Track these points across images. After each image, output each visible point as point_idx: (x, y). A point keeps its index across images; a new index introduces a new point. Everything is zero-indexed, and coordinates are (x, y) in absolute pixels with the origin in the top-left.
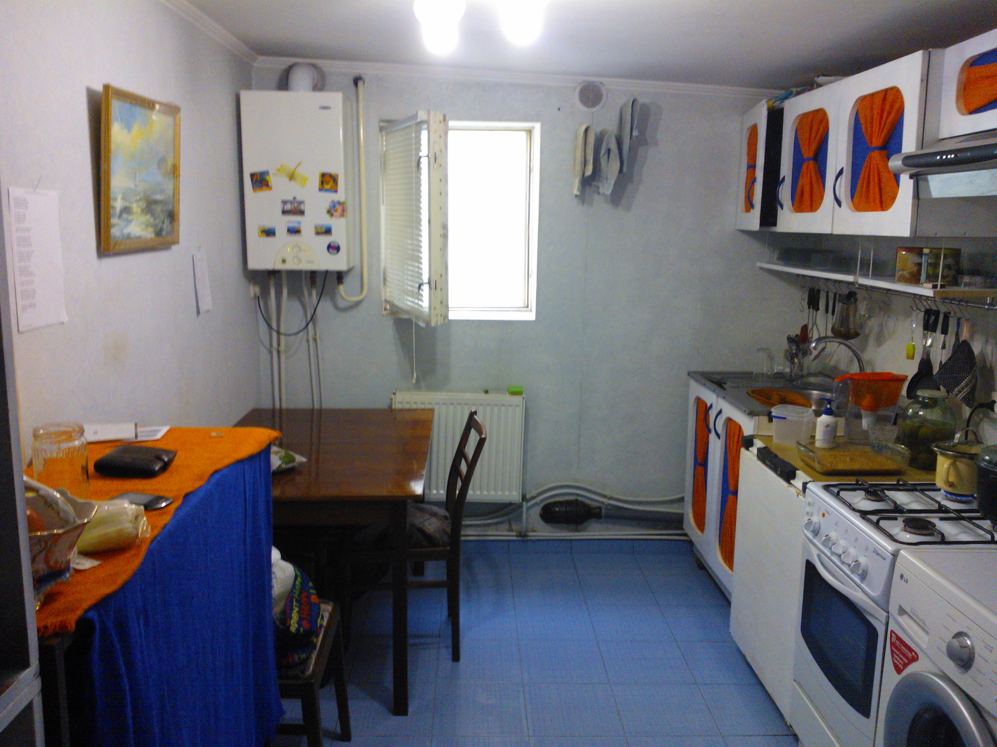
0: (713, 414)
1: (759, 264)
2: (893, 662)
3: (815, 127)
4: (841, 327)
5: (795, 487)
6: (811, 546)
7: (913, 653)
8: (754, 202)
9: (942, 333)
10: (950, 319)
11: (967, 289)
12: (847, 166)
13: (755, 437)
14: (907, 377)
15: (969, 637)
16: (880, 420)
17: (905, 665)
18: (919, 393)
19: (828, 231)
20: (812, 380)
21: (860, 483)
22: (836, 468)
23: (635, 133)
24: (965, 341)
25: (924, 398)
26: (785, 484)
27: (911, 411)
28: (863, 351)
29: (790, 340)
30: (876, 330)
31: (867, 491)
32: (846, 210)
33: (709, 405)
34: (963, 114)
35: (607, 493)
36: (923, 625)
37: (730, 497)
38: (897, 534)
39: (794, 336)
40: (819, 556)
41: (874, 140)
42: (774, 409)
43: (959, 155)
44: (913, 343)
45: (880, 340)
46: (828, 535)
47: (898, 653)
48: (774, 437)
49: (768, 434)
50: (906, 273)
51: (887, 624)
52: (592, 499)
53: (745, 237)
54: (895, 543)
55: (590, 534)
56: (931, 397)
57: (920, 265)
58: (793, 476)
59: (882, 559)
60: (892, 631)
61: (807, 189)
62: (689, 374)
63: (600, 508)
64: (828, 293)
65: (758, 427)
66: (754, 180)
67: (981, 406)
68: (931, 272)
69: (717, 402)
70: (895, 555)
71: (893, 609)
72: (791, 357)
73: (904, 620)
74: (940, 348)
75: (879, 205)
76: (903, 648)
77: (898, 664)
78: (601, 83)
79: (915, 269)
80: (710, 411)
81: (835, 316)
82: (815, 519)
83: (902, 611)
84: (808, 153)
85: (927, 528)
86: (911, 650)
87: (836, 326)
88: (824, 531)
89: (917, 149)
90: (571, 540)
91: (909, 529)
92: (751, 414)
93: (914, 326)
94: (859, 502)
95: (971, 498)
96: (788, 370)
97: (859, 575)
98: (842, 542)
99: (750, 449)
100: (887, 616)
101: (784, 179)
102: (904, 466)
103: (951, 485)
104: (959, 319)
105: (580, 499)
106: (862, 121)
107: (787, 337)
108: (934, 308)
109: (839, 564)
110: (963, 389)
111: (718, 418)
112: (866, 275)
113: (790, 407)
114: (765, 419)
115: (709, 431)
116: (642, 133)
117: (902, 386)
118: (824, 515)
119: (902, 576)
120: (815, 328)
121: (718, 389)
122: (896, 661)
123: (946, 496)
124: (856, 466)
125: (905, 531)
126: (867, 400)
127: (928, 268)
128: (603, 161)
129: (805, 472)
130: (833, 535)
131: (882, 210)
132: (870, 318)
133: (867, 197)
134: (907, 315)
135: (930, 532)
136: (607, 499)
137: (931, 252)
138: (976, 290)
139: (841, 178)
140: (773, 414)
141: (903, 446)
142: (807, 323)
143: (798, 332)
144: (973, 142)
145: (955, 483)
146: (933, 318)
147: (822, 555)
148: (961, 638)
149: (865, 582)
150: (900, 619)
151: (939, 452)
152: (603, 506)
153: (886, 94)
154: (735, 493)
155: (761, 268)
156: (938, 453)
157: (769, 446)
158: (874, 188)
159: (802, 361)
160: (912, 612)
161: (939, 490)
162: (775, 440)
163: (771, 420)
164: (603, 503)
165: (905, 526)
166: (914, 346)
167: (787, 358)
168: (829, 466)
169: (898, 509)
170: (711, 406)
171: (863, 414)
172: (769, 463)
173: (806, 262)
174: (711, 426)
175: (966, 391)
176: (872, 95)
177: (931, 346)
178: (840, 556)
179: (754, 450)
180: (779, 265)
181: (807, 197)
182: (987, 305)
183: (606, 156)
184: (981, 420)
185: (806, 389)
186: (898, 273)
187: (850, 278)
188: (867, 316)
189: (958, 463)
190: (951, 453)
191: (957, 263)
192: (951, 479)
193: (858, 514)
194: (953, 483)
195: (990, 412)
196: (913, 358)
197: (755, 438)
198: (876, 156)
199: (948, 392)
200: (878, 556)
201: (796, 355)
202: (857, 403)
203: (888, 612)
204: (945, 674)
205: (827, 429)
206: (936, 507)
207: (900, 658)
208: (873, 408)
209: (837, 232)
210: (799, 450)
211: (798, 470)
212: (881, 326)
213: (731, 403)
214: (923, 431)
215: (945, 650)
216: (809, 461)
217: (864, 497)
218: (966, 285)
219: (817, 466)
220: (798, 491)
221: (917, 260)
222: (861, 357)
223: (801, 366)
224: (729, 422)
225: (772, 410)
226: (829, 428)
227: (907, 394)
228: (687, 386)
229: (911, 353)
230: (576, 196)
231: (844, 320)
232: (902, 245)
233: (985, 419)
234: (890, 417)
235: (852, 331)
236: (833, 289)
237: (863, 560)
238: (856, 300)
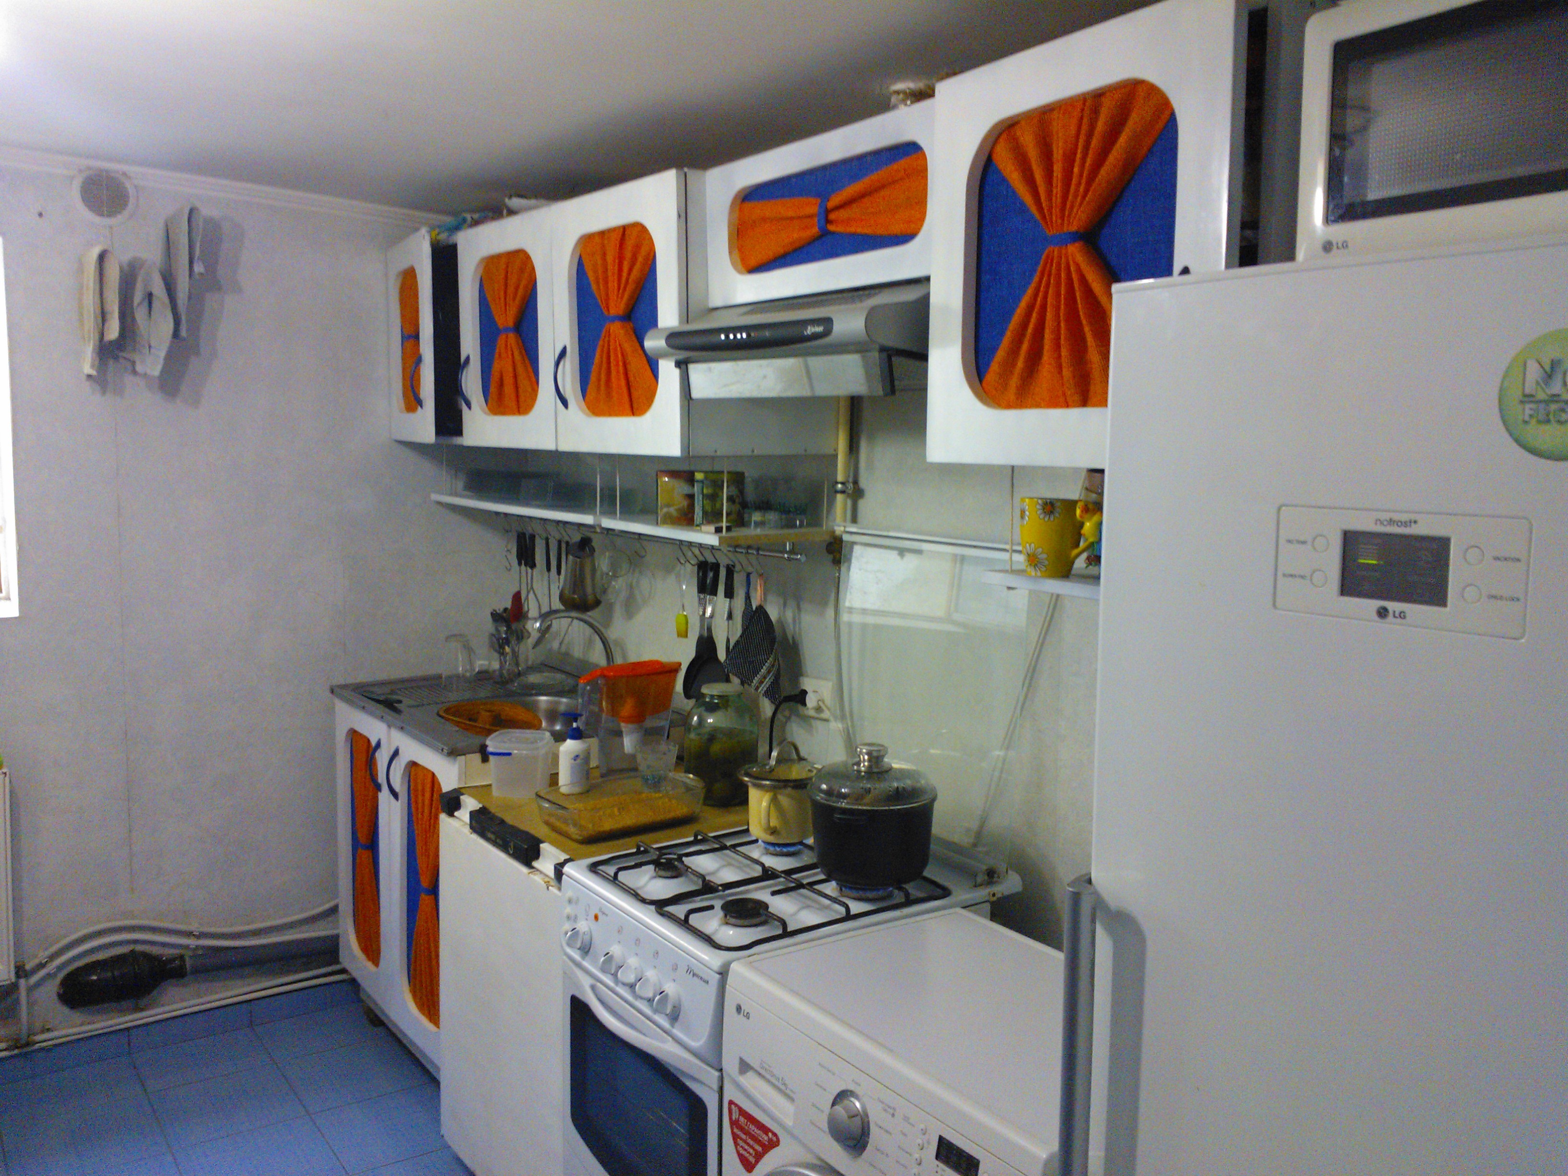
0: (382, 758)
1: (435, 497)
2: (738, 1152)
3: (512, 281)
4: (574, 593)
5: (541, 872)
6: (579, 973)
7: (770, 1134)
8: (422, 396)
9: (726, 596)
10: (735, 575)
11: (758, 531)
12: (572, 343)
13: (463, 791)
14: (680, 664)
15: (857, 1098)
16: (650, 735)
17: (759, 1157)
18: (705, 690)
19: (550, 446)
20: (534, 678)
21: (642, 849)
22: (602, 829)
23: (199, 268)
24: (760, 608)
25: (712, 697)
26: (524, 870)
27: (695, 718)
28: (607, 625)
29: (496, 617)
30: (623, 595)
31: (657, 863)
32: (576, 413)
33: (374, 743)
34: (740, 272)
35: (194, 927)
36: (783, 1087)
37: (425, 899)
38: (716, 931)
39: (502, 610)
40: (593, 988)
41: (612, 304)
42: (491, 740)
43: (752, 334)
44: (685, 613)
45: (631, 608)
46: (608, 953)
47: (744, 1137)
48: (494, 787)
49: (485, 783)
50: (672, 510)
51: (721, 1089)
52: (164, 945)
53: (407, 453)
54: (717, 951)
55: (166, 1008)
56: (721, 694)
57: (691, 497)
58: (536, 855)
59: (703, 984)
60: (731, 1103)
61: (508, 380)
62: (332, 692)
63: (182, 957)
64: (547, 540)
65: (464, 774)
66: (419, 360)
67: (789, 699)
68: (708, 508)
69: (389, 735)
70: (723, 973)
71: (730, 1065)
72: (500, 645)
73: (749, 1081)
74: (725, 618)
75: (627, 406)
76: (752, 1127)
77: (747, 1155)
78: (124, 174)
79: (685, 503)
80: (377, 754)
81: (562, 577)
82: (583, 926)
83: (745, 1067)
84: (505, 318)
85: (758, 915)
86: (765, 1130)
87: (566, 592)
88: (599, 947)
89: (681, 322)
90: (127, 1029)
91: (733, 921)
92: (453, 753)
93: (684, 587)
94: (646, 884)
95: (802, 847)
96: (496, 665)
97: (667, 1015)
98: (633, 961)
99: (456, 814)
100: (719, 1077)
101: (468, 359)
102: (697, 808)
103: (773, 832)
104: (748, 575)
105: (139, 948)
106: (591, 275)
107: (492, 614)
108: (711, 560)
109: (630, 998)
110: (765, 678)
111: (394, 762)
112: (610, 512)
113: (517, 733)
114: (477, 757)
115: (378, 788)
116: (211, 268)
117: (674, 680)
118: (596, 918)
119: (739, 1009)
120: (531, 595)
121: (390, 715)
122: (742, 1151)
123: (765, 848)
124: (629, 820)
125: (727, 924)
126: (628, 707)
127: (705, 502)
128: (140, 315)
129: (554, 843)
130: (616, 950)
131: (633, 414)
132: (615, 576)
133: (609, 395)
134: (668, 570)
135: (763, 918)
136: (192, 937)
137: (706, 478)
138: (771, 532)
139: (564, 363)
140: (490, 749)
141: (691, 776)
142: (518, 589)
143: (509, 605)
144: (759, 316)
145: (778, 827)
146: (711, 575)
147: (599, 984)
148: (846, 1102)
149: (677, 1025)
150: (742, 1080)
151: (752, 783)
152: (188, 954)
153: (624, 234)
154: (434, 890)
155: (439, 503)
156: (749, 784)
157: (488, 806)
158: (618, 381)
159: (516, 649)
160: (762, 1068)
161: (756, 841)
162: (495, 792)
163: (485, 759)
164: (187, 947)
165: (726, 916)
166: (686, 616)
167: (492, 646)
168: (591, 829)
169: (708, 888)
170: (378, 745)
171: (623, 729)
172: (492, 837)
173: (512, 494)
174: (382, 778)
175: (767, 682)
176: (602, 234)
177: (712, 617)
178: (632, 986)
179: (464, 814)
180: (471, 498)
181: (508, 389)
182: (786, 552)
183: (146, 304)
184: (788, 719)
185: (532, 695)
186: (662, 508)
187: (588, 519)
188: (610, 574)
189: (780, 797)
190: (768, 783)
191: (742, 492)
192: (774, 823)
193: (653, 907)
194: (776, 827)
195: (800, 707)
196: (686, 636)
197: (463, 794)
198: (617, 330)
199: (742, 683)
200: (695, 978)
201: (507, 641)
202: (614, 712)
203: (721, 1070)
204: (827, 1163)
205: (577, 762)
206: (757, 871)
207: (748, 1144)
208: (638, 718)
209: (564, 447)
210: (541, 808)
211: (543, 842)
212: (631, 587)
213: (414, 737)
214: (716, 748)
215: (825, 1127)
216: (559, 824)
217: (654, 874)
218: (757, 524)
219: (572, 830)
220: (547, 879)
221: (685, 488)
222: (605, 635)
223: (515, 655)
224: (414, 768)
225: (488, 742)
226: (579, 761)
227: (684, 689)
228: (330, 711)
229: (683, 627)
230: (89, 377)
231: (577, 581)
232: (663, 468)
233: (793, 718)
234: (662, 728)
235: (590, 598)
236: (555, 535)
237: (670, 988)
238: (593, 550)
